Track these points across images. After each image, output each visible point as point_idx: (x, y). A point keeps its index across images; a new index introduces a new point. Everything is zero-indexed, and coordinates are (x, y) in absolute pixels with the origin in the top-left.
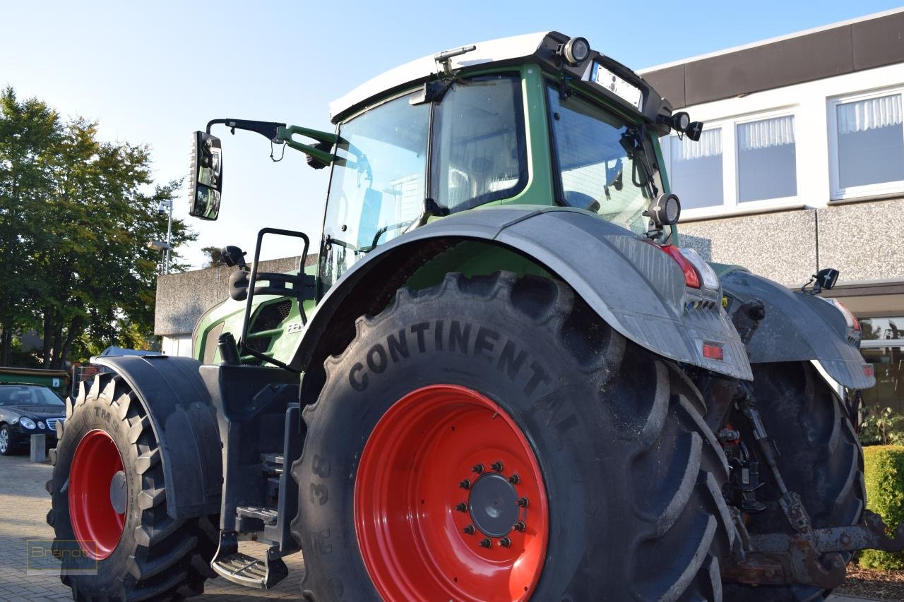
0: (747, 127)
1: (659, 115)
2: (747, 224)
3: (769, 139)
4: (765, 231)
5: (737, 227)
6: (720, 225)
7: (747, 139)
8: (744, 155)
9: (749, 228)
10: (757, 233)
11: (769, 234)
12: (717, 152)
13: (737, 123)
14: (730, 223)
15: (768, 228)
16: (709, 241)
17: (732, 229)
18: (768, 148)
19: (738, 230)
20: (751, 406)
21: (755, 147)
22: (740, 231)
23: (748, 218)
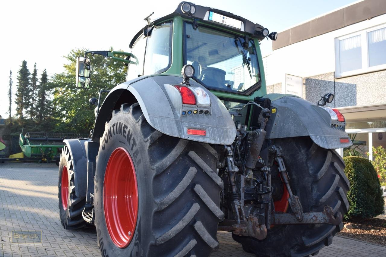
0: (372, 33)
1: (256, 31)
2: (372, 76)
3: (382, 37)
4: (380, 79)
5: (368, 78)
6: (360, 78)
7: (372, 39)
8: (371, 46)
9: (373, 78)
10: (377, 80)
11: (382, 80)
12: (359, 46)
13: (367, 32)
14: (365, 76)
15: (381, 78)
16: (356, 85)
17: (365, 79)
18: (382, 41)
19: (368, 79)
20: (279, 157)
21: (376, 42)
22: (369, 80)
23: (373, 73)
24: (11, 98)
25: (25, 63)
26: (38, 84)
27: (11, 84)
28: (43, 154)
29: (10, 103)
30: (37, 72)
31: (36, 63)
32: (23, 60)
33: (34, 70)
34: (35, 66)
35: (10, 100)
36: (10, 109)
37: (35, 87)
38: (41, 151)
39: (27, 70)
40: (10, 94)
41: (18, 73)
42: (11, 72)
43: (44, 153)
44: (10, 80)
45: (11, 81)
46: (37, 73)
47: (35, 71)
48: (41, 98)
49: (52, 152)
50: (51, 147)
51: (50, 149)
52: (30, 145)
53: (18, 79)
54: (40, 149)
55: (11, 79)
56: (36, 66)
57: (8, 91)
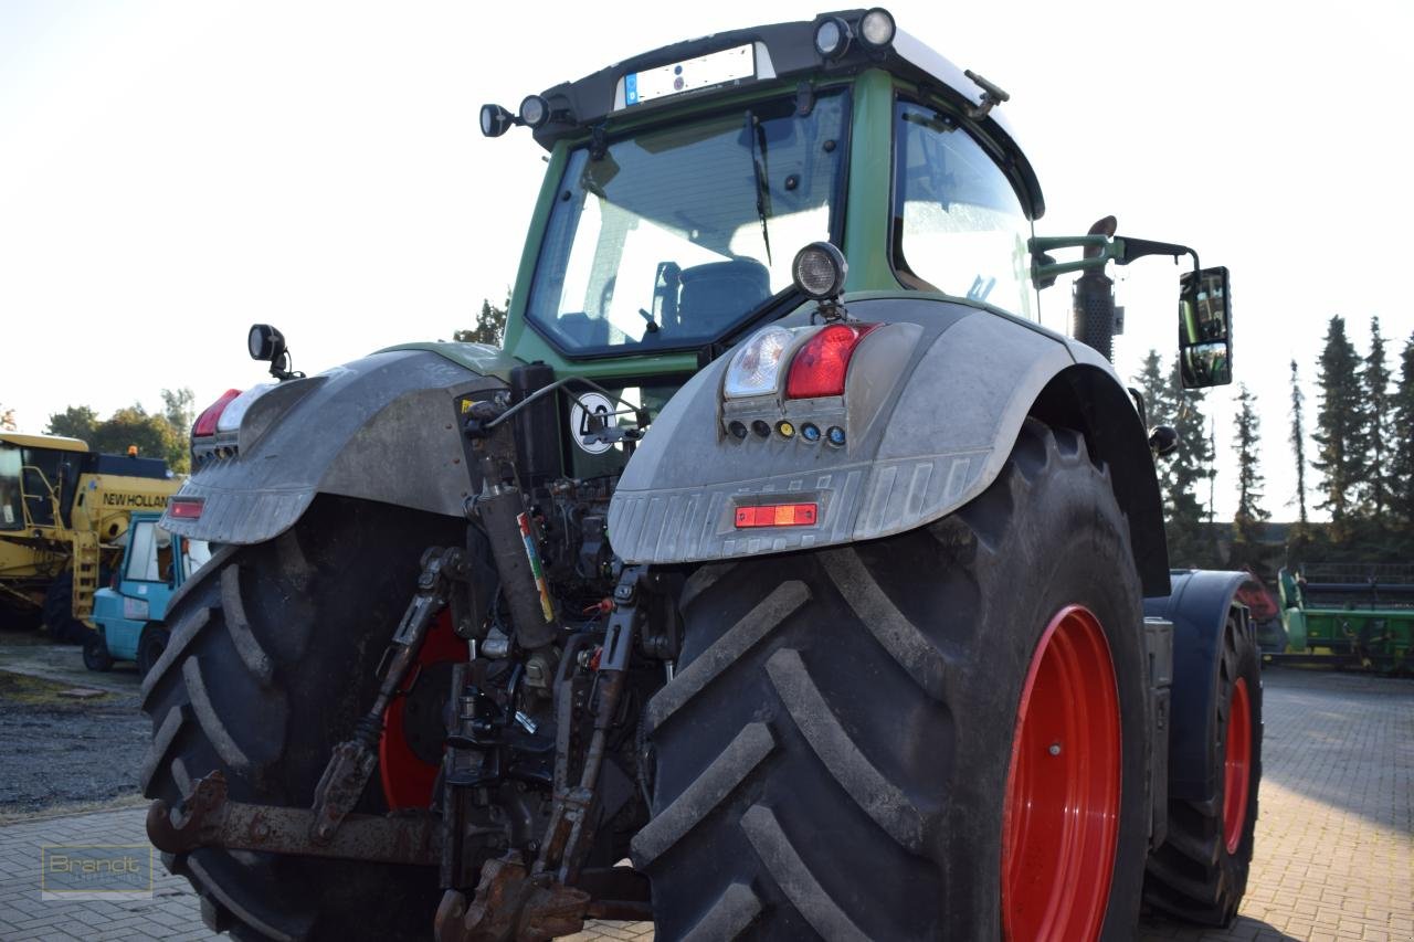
24: (1303, 451)
25: (1337, 326)
26: (1392, 389)
27: (1297, 406)
28: (1354, 643)
29: (1301, 469)
30: (1384, 349)
31: (1376, 318)
32: (1331, 318)
33: (1372, 343)
34: (1375, 328)
35: (1301, 458)
36: (1301, 490)
37: (1383, 403)
38: (1344, 630)
39: (1349, 348)
40: (1297, 438)
41: (1317, 363)
42: (1294, 366)
43: (1356, 638)
44: (1292, 391)
45: (1296, 394)
46: (1383, 353)
47: (1378, 346)
48: (1407, 440)
49: (1388, 635)
50: (1385, 618)
51: (1380, 624)
52: (1305, 608)
53: (1321, 384)
54: (1340, 625)
55: (1296, 389)
56: (1380, 327)
57: (1289, 429)
